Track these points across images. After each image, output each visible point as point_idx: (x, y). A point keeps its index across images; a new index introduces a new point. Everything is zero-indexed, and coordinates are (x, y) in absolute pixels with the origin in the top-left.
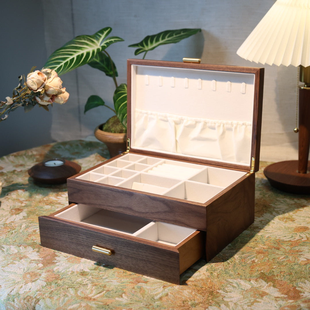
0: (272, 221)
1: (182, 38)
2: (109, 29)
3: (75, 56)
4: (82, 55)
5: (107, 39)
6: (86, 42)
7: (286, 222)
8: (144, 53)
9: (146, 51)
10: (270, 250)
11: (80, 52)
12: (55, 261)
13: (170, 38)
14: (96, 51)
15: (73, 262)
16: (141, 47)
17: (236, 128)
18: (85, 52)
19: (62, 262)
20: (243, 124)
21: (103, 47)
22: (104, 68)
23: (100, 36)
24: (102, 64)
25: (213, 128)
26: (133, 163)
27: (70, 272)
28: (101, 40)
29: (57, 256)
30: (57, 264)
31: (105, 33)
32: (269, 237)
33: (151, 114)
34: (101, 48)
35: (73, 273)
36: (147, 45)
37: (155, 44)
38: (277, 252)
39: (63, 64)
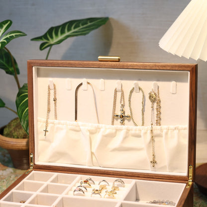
1: (90, 29)
2: (9, 22)
5: (7, 34)
8: (48, 48)
9: (51, 45)
13: (76, 30)
16: (45, 41)
17: (167, 133)
20: (175, 129)
21: (3, 44)
25: (139, 136)
31: (5, 26)
34: (0, 45)
36: (52, 37)
37: (60, 37)
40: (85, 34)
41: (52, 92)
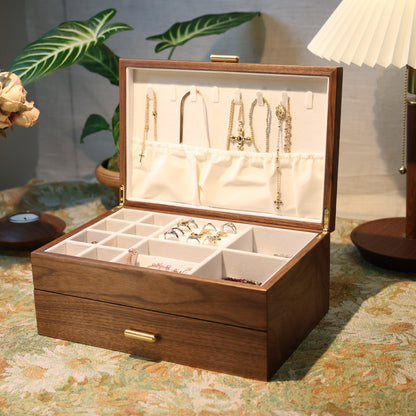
0: (356, 314)
1: (229, 26)
2: (112, 12)
3: (56, 53)
4: (67, 51)
5: (107, 27)
6: (75, 31)
7: (377, 315)
8: (171, 49)
9: (175, 46)
10: (346, 362)
11: (64, 47)
12: (4, 374)
13: (210, 27)
14: (88, 45)
15: (31, 377)
16: (165, 40)
18: (71, 47)
19: (13, 376)
21: (100, 40)
22: (109, 72)
23: (97, 23)
24: (106, 67)
26: (132, 224)
27: (24, 395)
28: (99, 28)
29: (7, 365)
30: (6, 379)
31: (106, 17)
32: (347, 340)
33: (159, 146)
34: (96, 41)
35: (28, 394)
36: (175, 36)
37: (187, 36)
38: (359, 361)
39: (36, 65)
40: (218, 33)
41: (151, 103)
